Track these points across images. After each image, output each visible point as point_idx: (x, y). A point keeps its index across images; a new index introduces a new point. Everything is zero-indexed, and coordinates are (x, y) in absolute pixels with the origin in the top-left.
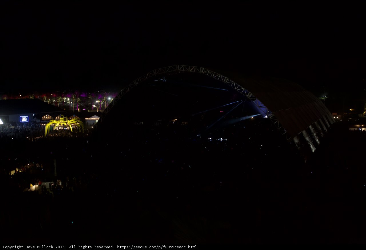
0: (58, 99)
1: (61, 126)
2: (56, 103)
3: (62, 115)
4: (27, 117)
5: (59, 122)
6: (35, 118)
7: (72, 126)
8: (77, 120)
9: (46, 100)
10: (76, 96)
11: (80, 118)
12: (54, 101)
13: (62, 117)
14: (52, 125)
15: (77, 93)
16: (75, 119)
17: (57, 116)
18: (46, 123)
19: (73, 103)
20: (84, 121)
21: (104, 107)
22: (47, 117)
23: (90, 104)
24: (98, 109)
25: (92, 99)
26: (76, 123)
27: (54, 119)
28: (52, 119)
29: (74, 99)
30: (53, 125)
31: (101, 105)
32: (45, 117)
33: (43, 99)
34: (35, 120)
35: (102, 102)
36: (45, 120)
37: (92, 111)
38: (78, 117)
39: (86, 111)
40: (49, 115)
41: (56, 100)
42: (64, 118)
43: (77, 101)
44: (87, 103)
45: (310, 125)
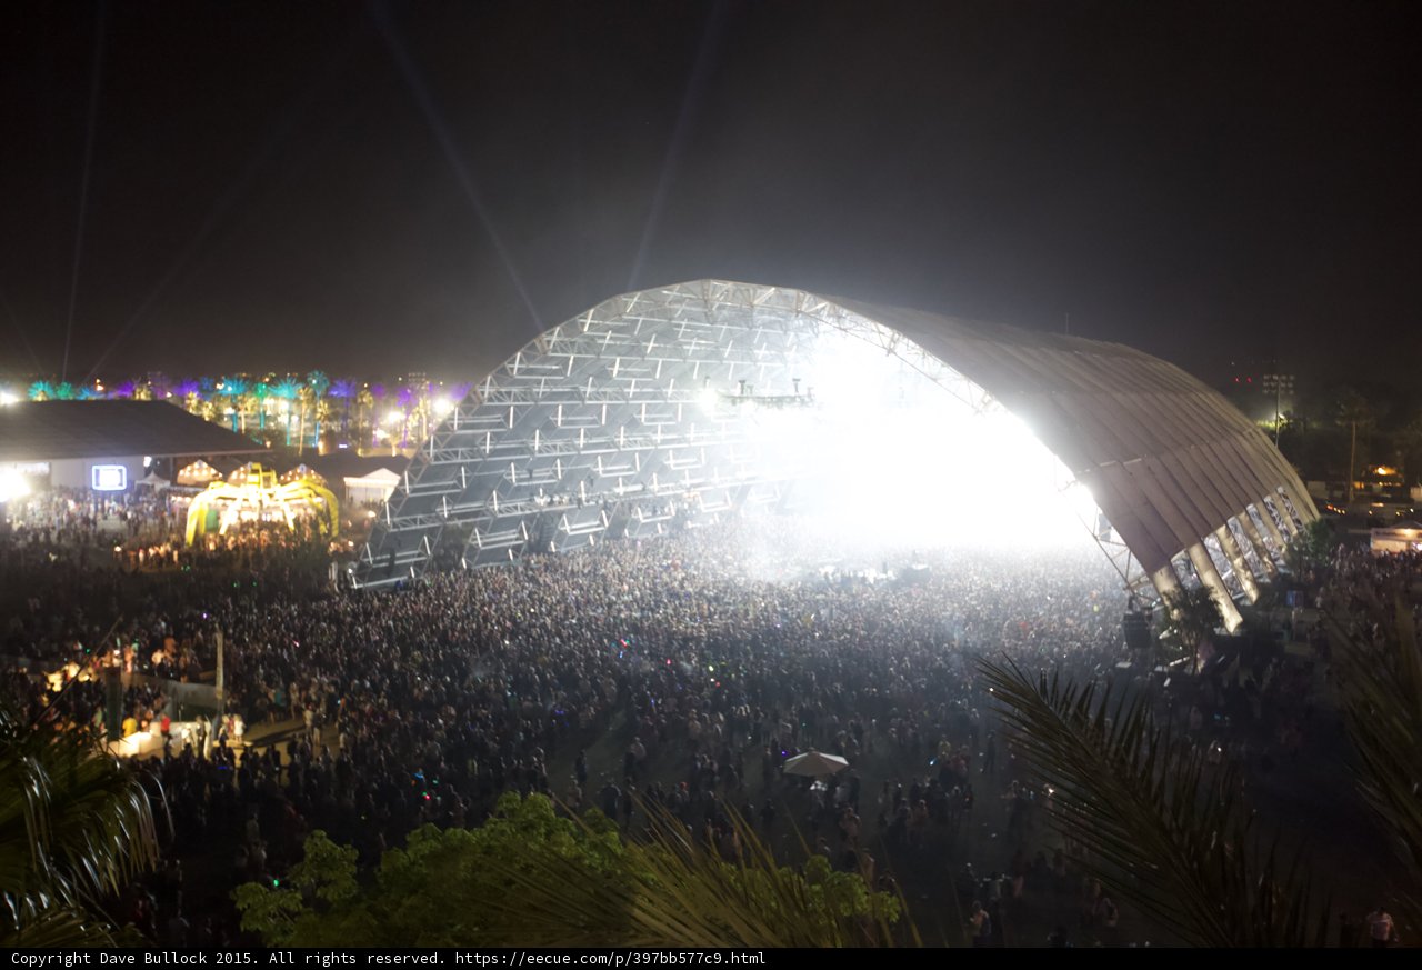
0: (243, 402)
1: (250, 509)
2: (234, 418)
3: (257, 466)
4: (121, 471)
5: (240, 494)
6: (152, 475)
7: (292, 507)
8: (312, 486)
9: (198, 408)
10: (314, 394)
12: (229, 411)
13: (255, 472)
14: (215, 504)
15: (314, 382)
16: (307, 480)
17: (237, 468)
18: (192, 495)
19: (300, 417)
21: (419, 440)
22: (196, 474)
23: (366, 424)
24: (398, 446)
25: (374, 408)
26: (310, 496)
27: (225, 479)
28: (215, 481)
29: (304, 406)
30: (222, 501)
31: (406, 432)
32: (191, 471)
33: (183, 402)
34: (149, 483)
35: (411, 418)
36: (189, 483)
38: (317, 472)
39: (351, 453)
40: (205, 465)
41: (235, 407)
42: (262, 474)
43: (314, 411)
44: (355, 423)
45: (1220, 526)
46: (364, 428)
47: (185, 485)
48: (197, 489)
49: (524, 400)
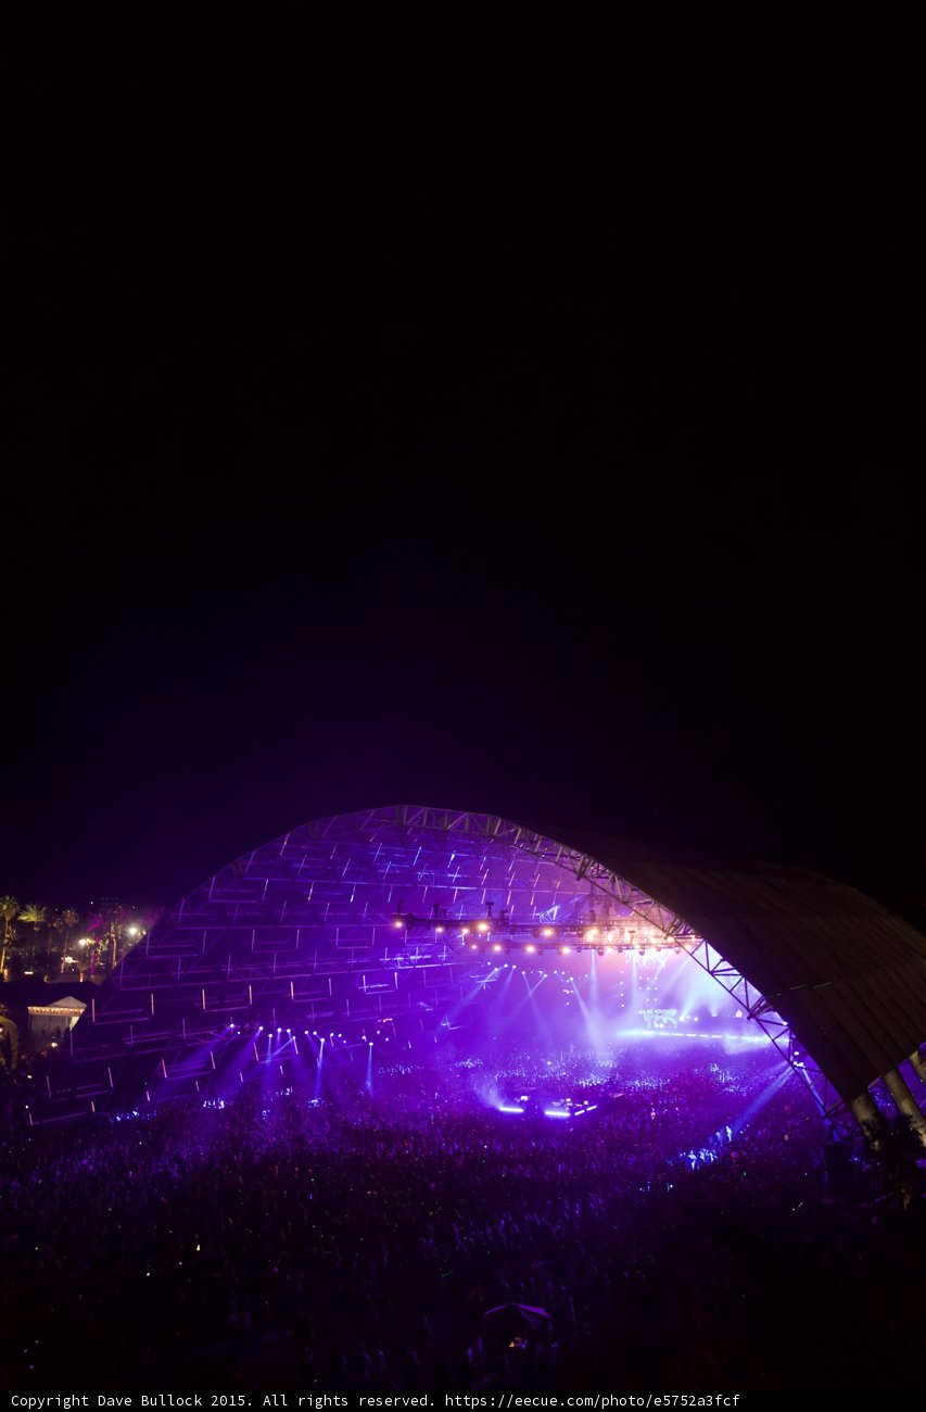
11: (7, 1007)
20: (23, 1020)
21: (109, 964)
23: (54, 951)
24: (85, 972)
25: (64, 934)
31: (96, 957)
35: (101, 944)
37: (58, 981)
39: (37, 980)
43: (2, 936)
44: (44, 949)
45: (914, 1052)
46: (52, 953)
49: (218, 925)
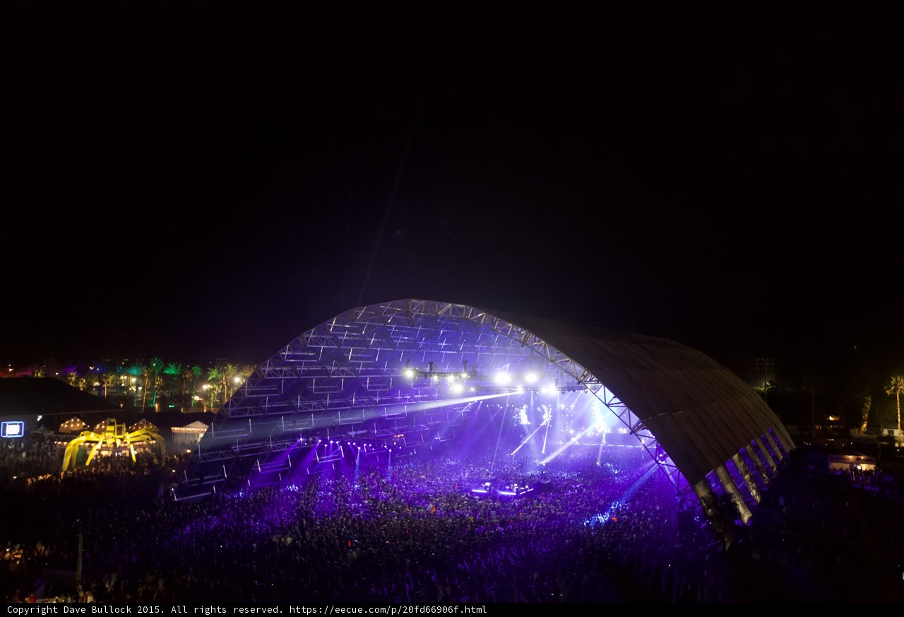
0: (106, 378)
1: (107, 449)
2: (100, 388)
3: (113, 420)
4: (20, 425)
5: (101, 439)
6: (42, 427)
7: (135, 448)
8: (150, 433)
9: (76, 382)
10: (154, 373)
11: (158, 427)
12: (97, 384)
13: (112, 424)
14: (84, 446)
15: (154, 364)
16: (146, 429)
17: (100, 422)
18: (69, 440)
19: (143, 388)
20: (168, 435)
21: (222, 400)
22: (72, 426)
23: (187, 392)
24: (207, 406)
25: (193, 381)
26: (148, 439)
27: (91, 430)
28: (84, 430)
29: (147, 380)
30: (87, 444)
32: (69, 424)
33: (66, 378)
34: (39, 432)
35: (217, 388)
36: (68, 432)
37: (190, 411)
38: (153, 424)
39: (177, 410)
40: (78, 420)
41: (101, 381)
42: (116, 426)
43: (153, 384)
44: (181, 391)
45: (735, 454)
46: (185, 394)
47: (63, 433)
48: (72, 436)
49: (291, 375)
